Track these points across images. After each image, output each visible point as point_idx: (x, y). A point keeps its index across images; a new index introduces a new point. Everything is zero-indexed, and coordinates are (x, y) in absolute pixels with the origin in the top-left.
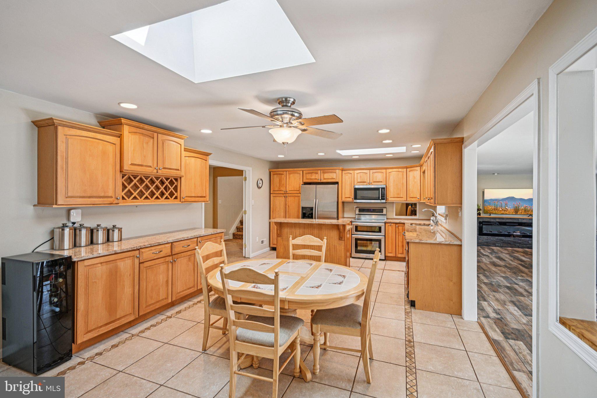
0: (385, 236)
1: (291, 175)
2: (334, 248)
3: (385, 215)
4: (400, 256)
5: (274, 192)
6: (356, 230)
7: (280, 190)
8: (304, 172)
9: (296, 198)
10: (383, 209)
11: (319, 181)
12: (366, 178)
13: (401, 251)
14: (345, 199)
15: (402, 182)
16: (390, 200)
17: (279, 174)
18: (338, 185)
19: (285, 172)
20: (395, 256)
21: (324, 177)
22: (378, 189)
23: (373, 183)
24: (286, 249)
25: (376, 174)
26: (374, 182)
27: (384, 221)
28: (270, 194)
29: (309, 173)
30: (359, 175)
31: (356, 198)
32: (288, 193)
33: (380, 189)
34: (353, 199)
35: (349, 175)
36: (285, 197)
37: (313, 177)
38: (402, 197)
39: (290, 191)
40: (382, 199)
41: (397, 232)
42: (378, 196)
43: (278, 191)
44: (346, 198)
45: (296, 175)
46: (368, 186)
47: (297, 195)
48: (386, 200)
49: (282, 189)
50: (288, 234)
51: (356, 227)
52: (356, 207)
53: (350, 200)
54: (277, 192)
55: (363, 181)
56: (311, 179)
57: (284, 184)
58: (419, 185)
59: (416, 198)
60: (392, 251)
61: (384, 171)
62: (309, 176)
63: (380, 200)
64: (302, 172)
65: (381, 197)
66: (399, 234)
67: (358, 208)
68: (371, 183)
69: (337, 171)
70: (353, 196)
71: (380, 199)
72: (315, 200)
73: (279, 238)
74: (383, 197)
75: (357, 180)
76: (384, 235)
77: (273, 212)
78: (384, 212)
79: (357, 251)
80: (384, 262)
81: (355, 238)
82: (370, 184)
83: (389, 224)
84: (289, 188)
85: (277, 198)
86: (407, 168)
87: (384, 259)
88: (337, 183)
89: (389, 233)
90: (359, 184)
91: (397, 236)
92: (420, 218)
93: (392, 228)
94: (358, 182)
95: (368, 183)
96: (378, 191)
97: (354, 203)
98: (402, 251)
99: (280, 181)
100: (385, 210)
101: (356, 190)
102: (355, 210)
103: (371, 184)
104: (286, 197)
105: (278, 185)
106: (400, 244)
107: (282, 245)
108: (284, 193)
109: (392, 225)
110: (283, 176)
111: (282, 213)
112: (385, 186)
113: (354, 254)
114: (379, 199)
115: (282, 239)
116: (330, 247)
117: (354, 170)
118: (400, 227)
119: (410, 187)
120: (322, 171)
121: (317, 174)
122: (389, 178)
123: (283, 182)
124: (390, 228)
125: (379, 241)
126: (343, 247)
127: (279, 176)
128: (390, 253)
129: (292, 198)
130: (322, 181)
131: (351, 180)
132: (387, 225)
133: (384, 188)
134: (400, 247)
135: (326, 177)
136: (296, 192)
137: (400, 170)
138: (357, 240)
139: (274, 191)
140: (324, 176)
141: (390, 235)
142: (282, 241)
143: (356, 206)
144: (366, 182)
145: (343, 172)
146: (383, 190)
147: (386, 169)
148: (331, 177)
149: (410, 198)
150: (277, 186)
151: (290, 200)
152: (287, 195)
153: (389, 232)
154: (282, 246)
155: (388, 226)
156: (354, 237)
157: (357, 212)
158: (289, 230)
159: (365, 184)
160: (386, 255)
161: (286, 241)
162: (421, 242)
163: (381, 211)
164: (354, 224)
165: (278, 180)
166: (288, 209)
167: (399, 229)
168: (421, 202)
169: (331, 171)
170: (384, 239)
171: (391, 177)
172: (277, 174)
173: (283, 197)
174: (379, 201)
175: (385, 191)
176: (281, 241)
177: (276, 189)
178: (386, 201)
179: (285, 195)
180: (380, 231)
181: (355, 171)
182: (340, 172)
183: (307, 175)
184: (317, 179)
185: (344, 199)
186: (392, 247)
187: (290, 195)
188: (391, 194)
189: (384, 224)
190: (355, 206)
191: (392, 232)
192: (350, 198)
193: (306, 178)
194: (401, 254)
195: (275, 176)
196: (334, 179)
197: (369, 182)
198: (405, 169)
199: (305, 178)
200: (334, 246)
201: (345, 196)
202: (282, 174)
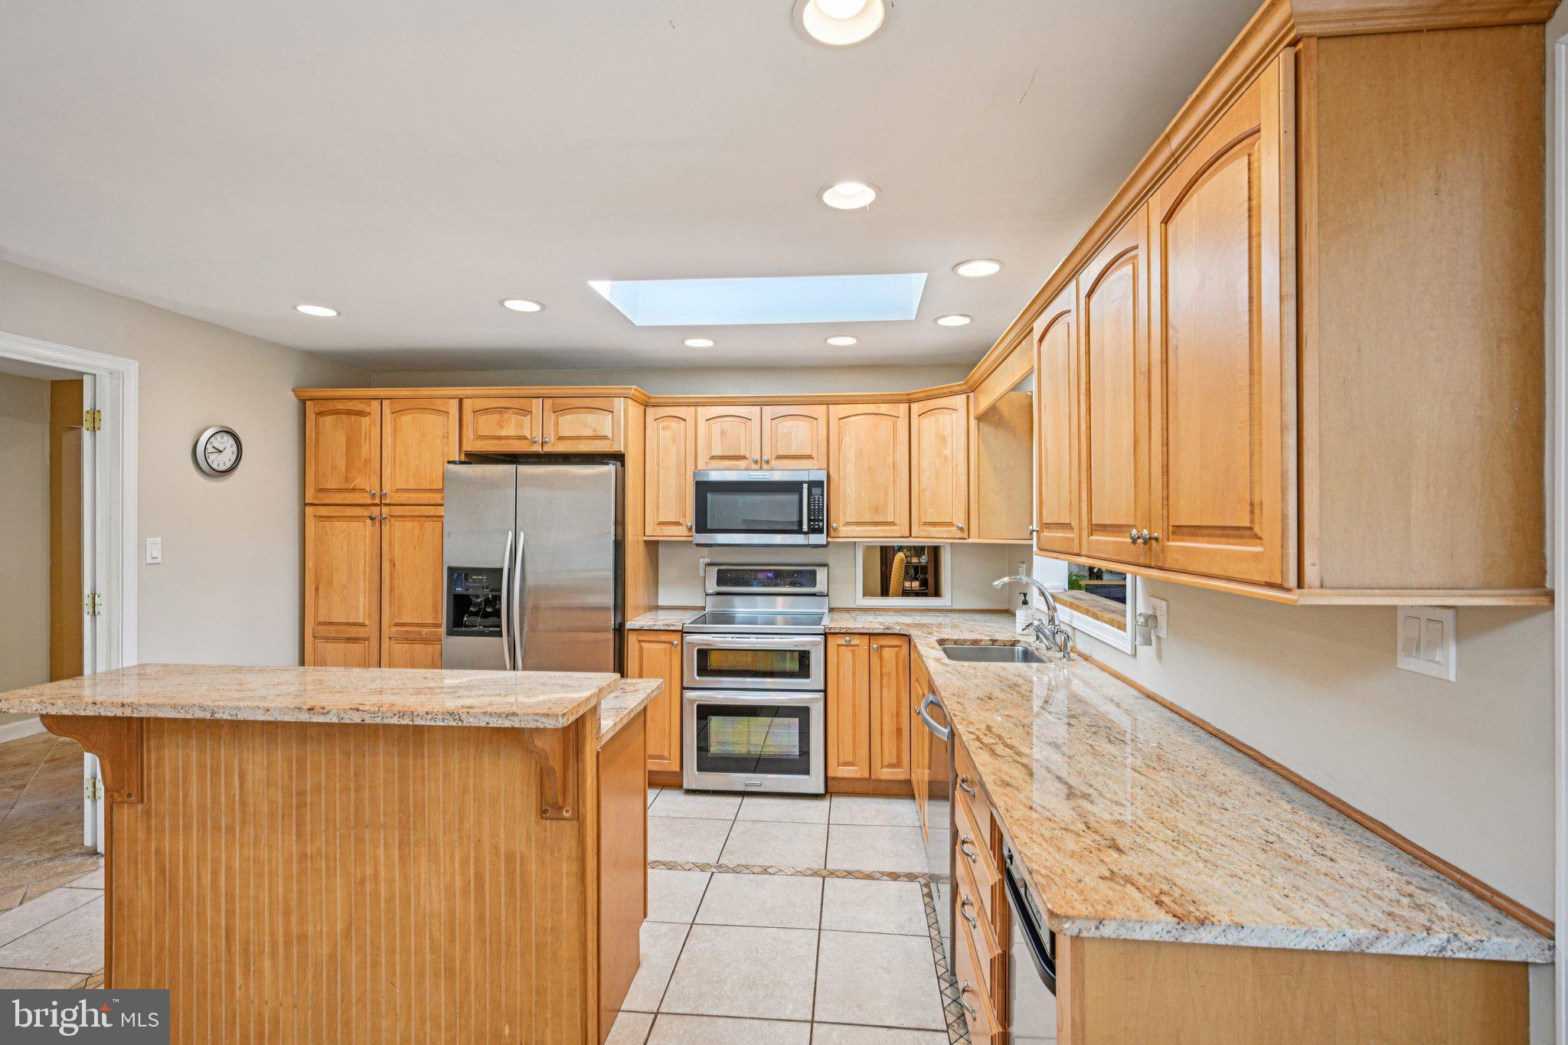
0: (825, 691)
1: (406, 419)
2: (510, 874)
3: (822, 595)
4: (886, 774)
5: (321, 495)
6: (703, 670)
7: (353, 490)
8: (467, 403)
9: (429, 525)
10: (814, 573)
11: (537, 448)
12: (745, 440)
13: (890, 756)
14: (658, 532)
15: (890, 461)
16: (845, 532)
17: (349, 413)
18: (623, 465)
19: (376, 403)
20: (867, 776)
21: (557, 431)
22: (794, 487)
23: (774, 463)
24: (173, 888)
25: (787, 425)
26: (779, 457)
27: (820, 628)
28: (304, 505)
29: (487, 411)
30: (716, 426)
31: (701, 526)
32: (388, 502)
33: (805, 486)
34: (690, 529)
35: (674, 424)
36: (377, 522)
37: (509, 430)
38: (893, 524)
39: (398, 490)
40: (814, 530)
41: (876, 670)
42: (795, 518)
43: (340, 490)
44: (664, 528)
45: (431, 418)
46: (752, 473)
47: (431, 511)
48: (828, 535)
49: (359, 481)
50: (185, 780)
51: (703, 654)
52: (708, 565)
53: (680, 533)
54: (338, 498)
55: (731, 453)
56: (499, 438)
57: (367, 462)
58: (963, 469)
59: (950, 524)
60: (854, 755)
61: (821, 410)
62: (488, 425)
63: (806, 533)
64: (456, 402)
65: (810, 520)
66: (881, 679)
67: (716, 569)
68: (767, 462)
69: (619, 404)
70: (690, 519)
71: (805, 528)
72: (510, 535)
73: (125, 815)
74: (814, 520)
75: (710, 449)
76: (822, 688)
77: (317, 590)
78: (821, 586)
79: (708, 762)
80: (824, 804)
81: (699, 706)
82: (761, 463)
83: (841, 641)
84: (396, 480)
85: (338, 524)
86: (910, 402)
87: (822, 791)
88: (619, 458)
89: (841, 676)
90: (715, 464)
91: (876, 692)
92: (956, 607)
93: (853, 652)
94: (713, 458)
95: (756, 462)
96: (796, 497)
97: (698, 545)
98: (895, 753)
99: (352, 444)
100: (821, 575)
101: (703, 489)
102: (702, 574)
103: (765, 466)
104: (379, 521)
105: (342, 464)
106: (889, 726)
107: (147, 863)
108: (370, 501)
109: (856, 641)
110: (365, 421)
111: (361, 597)
112: (821, 476)
113: (693, 777)
114: (800, 531)
115: (147, 814)
116: (478, 861)
117: (697, 405)
118: (887, 653)
119: (925, 478)
120: (548, 403)
121: (525, 415)
122: (840, 443)
123: (368, 449)
124: (847, 654)
125: (802, 713)
126: (565, 868)
127: (344, 418)
128: (846, 764)
129: (409, 524)
130: (548, 449)
131: (683, 449)
132: (831, 640)
133: (820, 484)
134: (886, 738)
135: (565, 432)
136: (429, 495)
137: (884, 408)
138: (706, 712)
139: (321, 490)
140: (557, 424)
141: (847, 686)
142: (149, 829)
143: (708, 560)
144: (744, 458)
145: (650, 411)
146: (816, 491)
147: (827, 402)
148: (588, 432)
149: (925, 524)
150: (334, 468)
151: (398, 531)
152: (385, 510)
153: (841, 672)
154: (148, 871)
155: (839, 645)
156: (695, 701)
157: (712, 586)
158: (194, 756)
159: (743, 464)
160: (830, 774)
161: (174, 830)
162: (1188, 938)
163: (810, 577)
164: (691, 644)
165: (342, 440)
166: (392, 579)
167: (881, 658)
168: (970, 541)
169: (588, 402)
170: (822, 703)
171: (849, 439)
172: (337, 412)
173: (369, 521)
174: (799, 539)
175: (823, 495)
176: (141, 835)
177: (332, 484)
178: (829, 539)
179: (375, 511)
180: (804, 671)
181: (700, 409)
182: (634, 410)
183: (482, 419)
184: (525, 438)
185: (653, 532)
186: (854, 736)
187: (398, 511)
188: (849, 507)
189: (820, 639)
190: (701, 560)
191: (854, 674)
192: (678, 524)
193: (475, 430)
194: (890, 766)
195: (329, 420)
196: (605, 438)
197: (757, 457)
198: (904, 407)
199: (469, 433)
200: (510, 857)
201: (658, 516)
202: (361, 413)
